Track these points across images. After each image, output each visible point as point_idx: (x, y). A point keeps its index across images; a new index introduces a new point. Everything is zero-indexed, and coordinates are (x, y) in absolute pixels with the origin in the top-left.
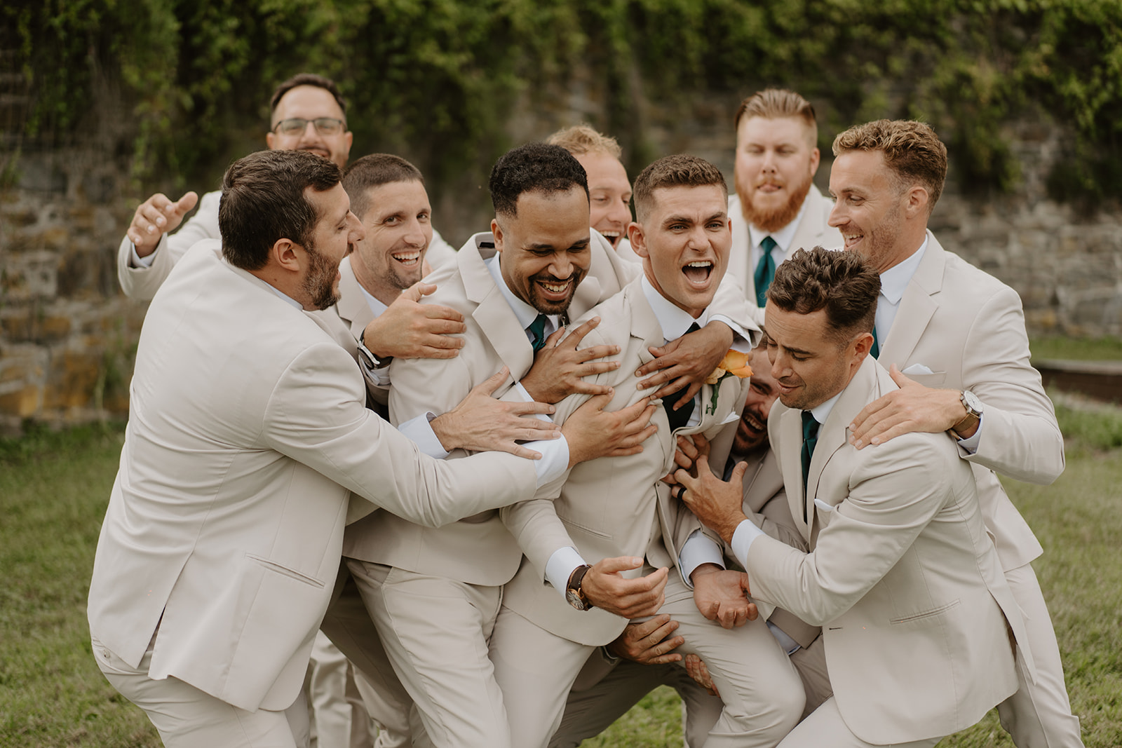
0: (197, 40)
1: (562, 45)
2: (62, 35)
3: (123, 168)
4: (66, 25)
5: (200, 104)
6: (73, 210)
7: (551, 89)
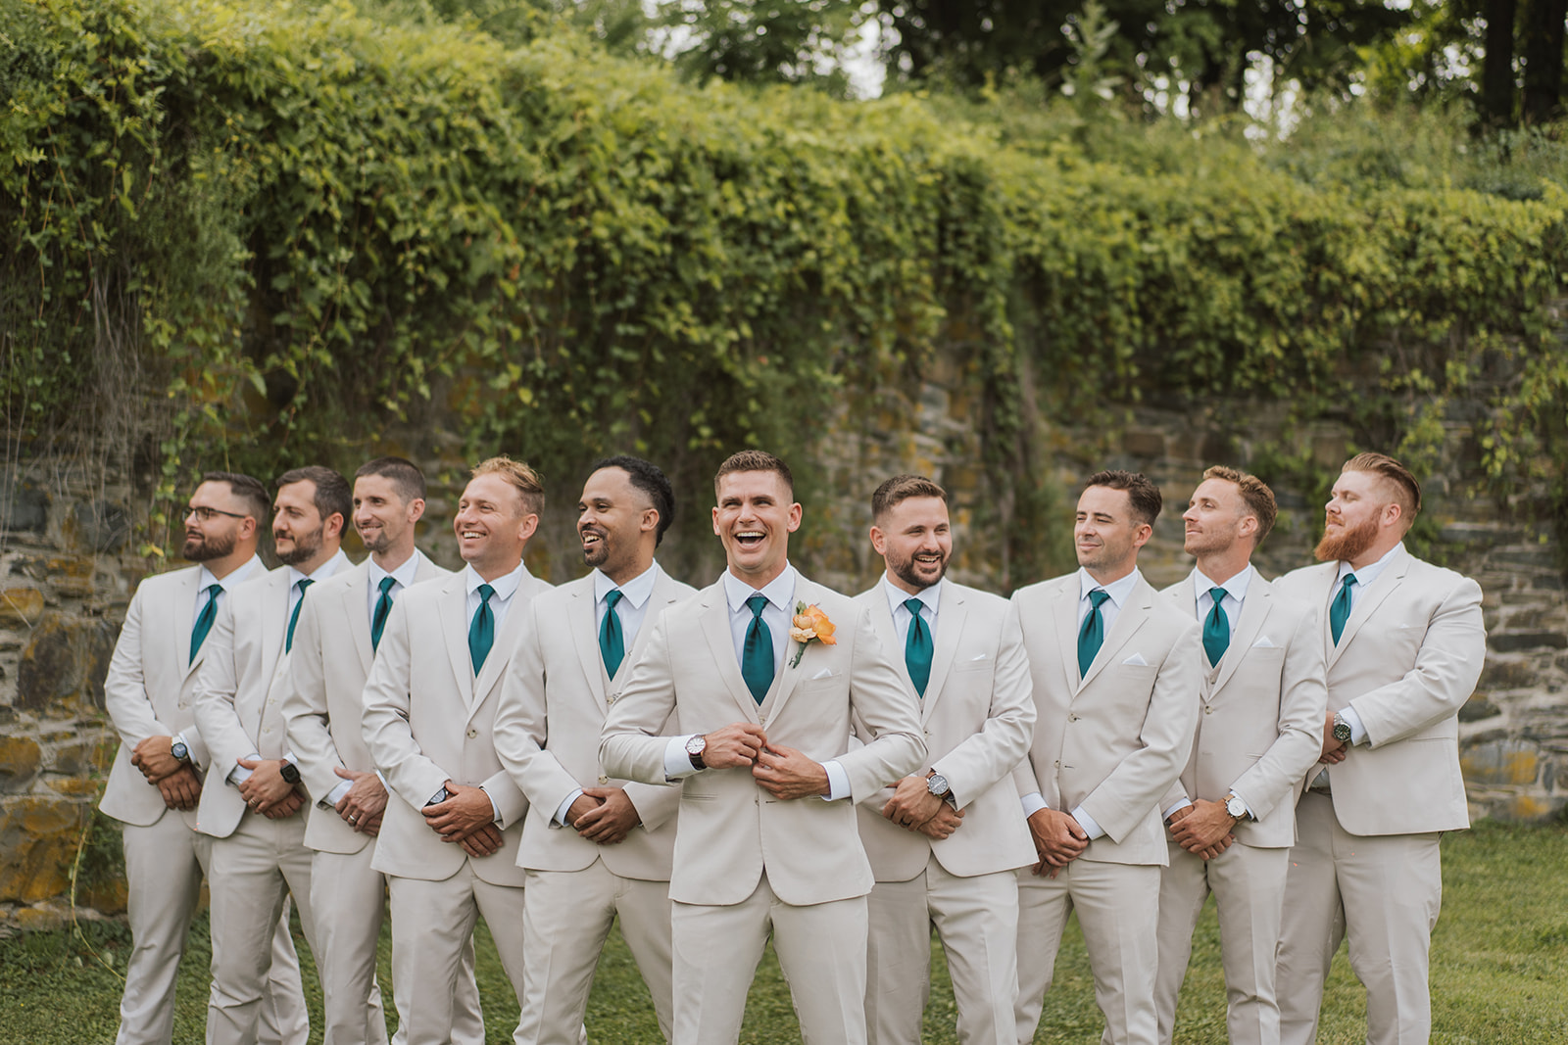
0: (281, 283)
1: (905, 321)
2: (45, 261)
3: (144, 491)
4: (53, 246)
5: (281, 390)
6: (54, 560)
7: (886, 392)
